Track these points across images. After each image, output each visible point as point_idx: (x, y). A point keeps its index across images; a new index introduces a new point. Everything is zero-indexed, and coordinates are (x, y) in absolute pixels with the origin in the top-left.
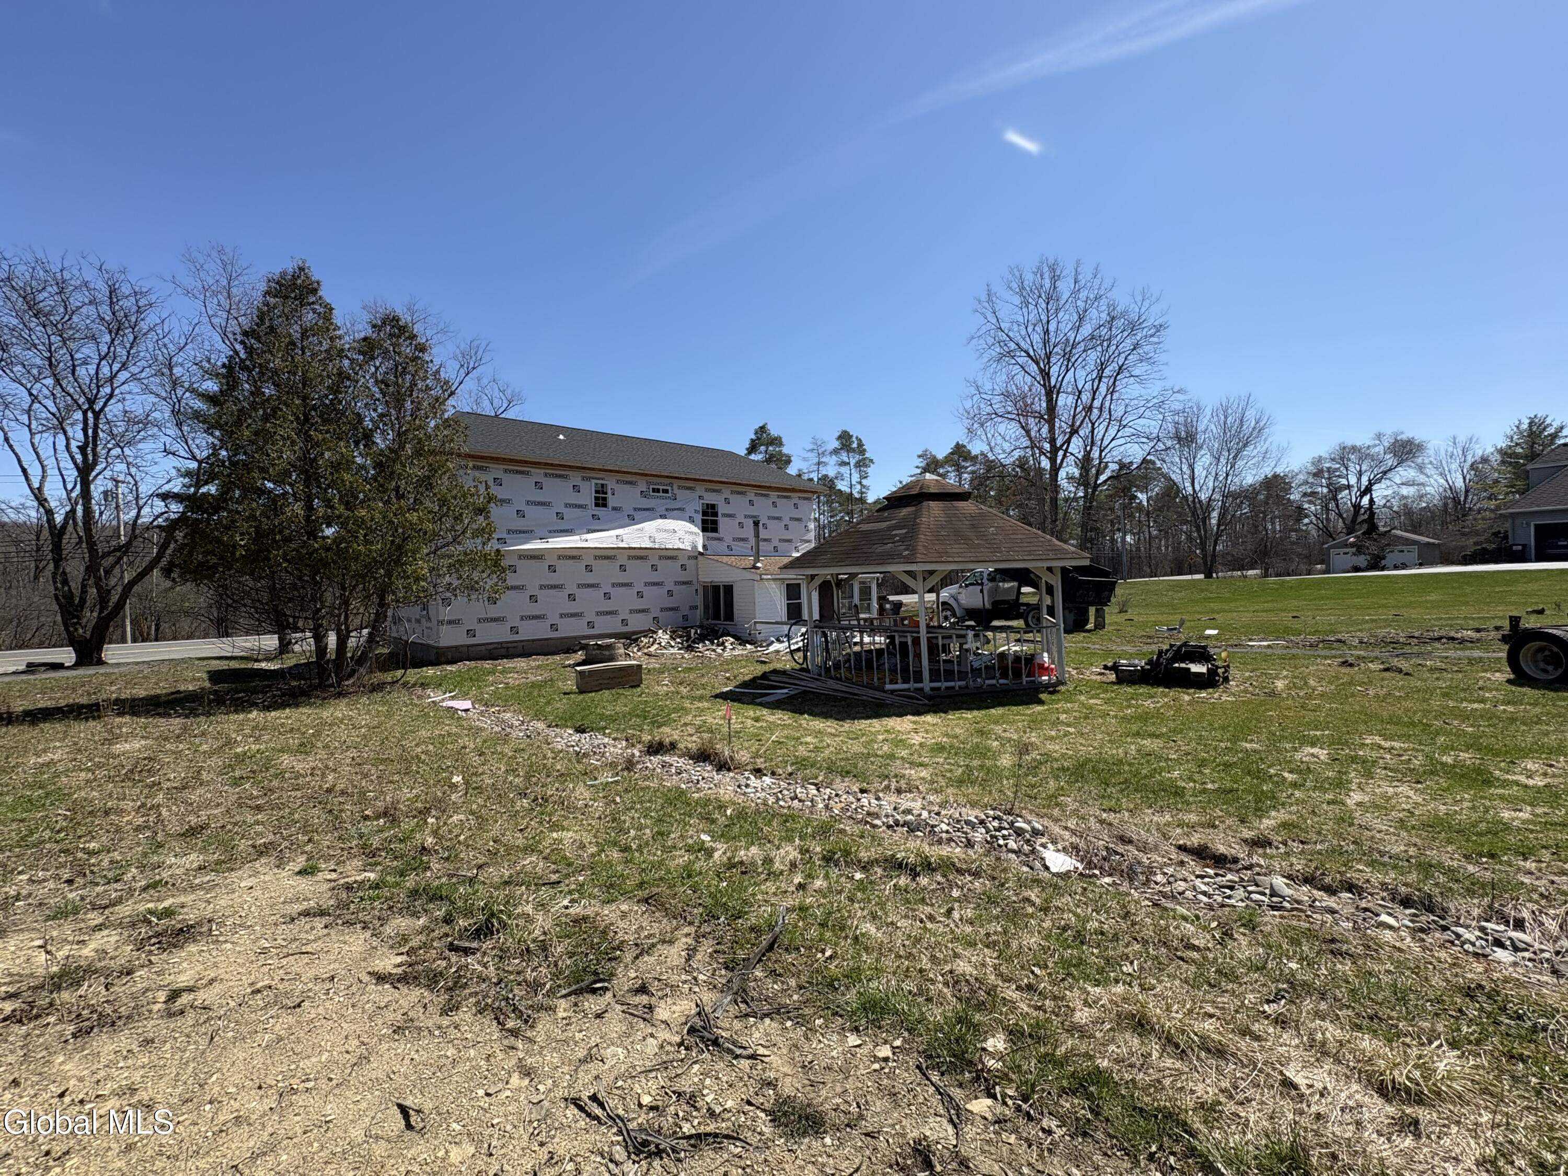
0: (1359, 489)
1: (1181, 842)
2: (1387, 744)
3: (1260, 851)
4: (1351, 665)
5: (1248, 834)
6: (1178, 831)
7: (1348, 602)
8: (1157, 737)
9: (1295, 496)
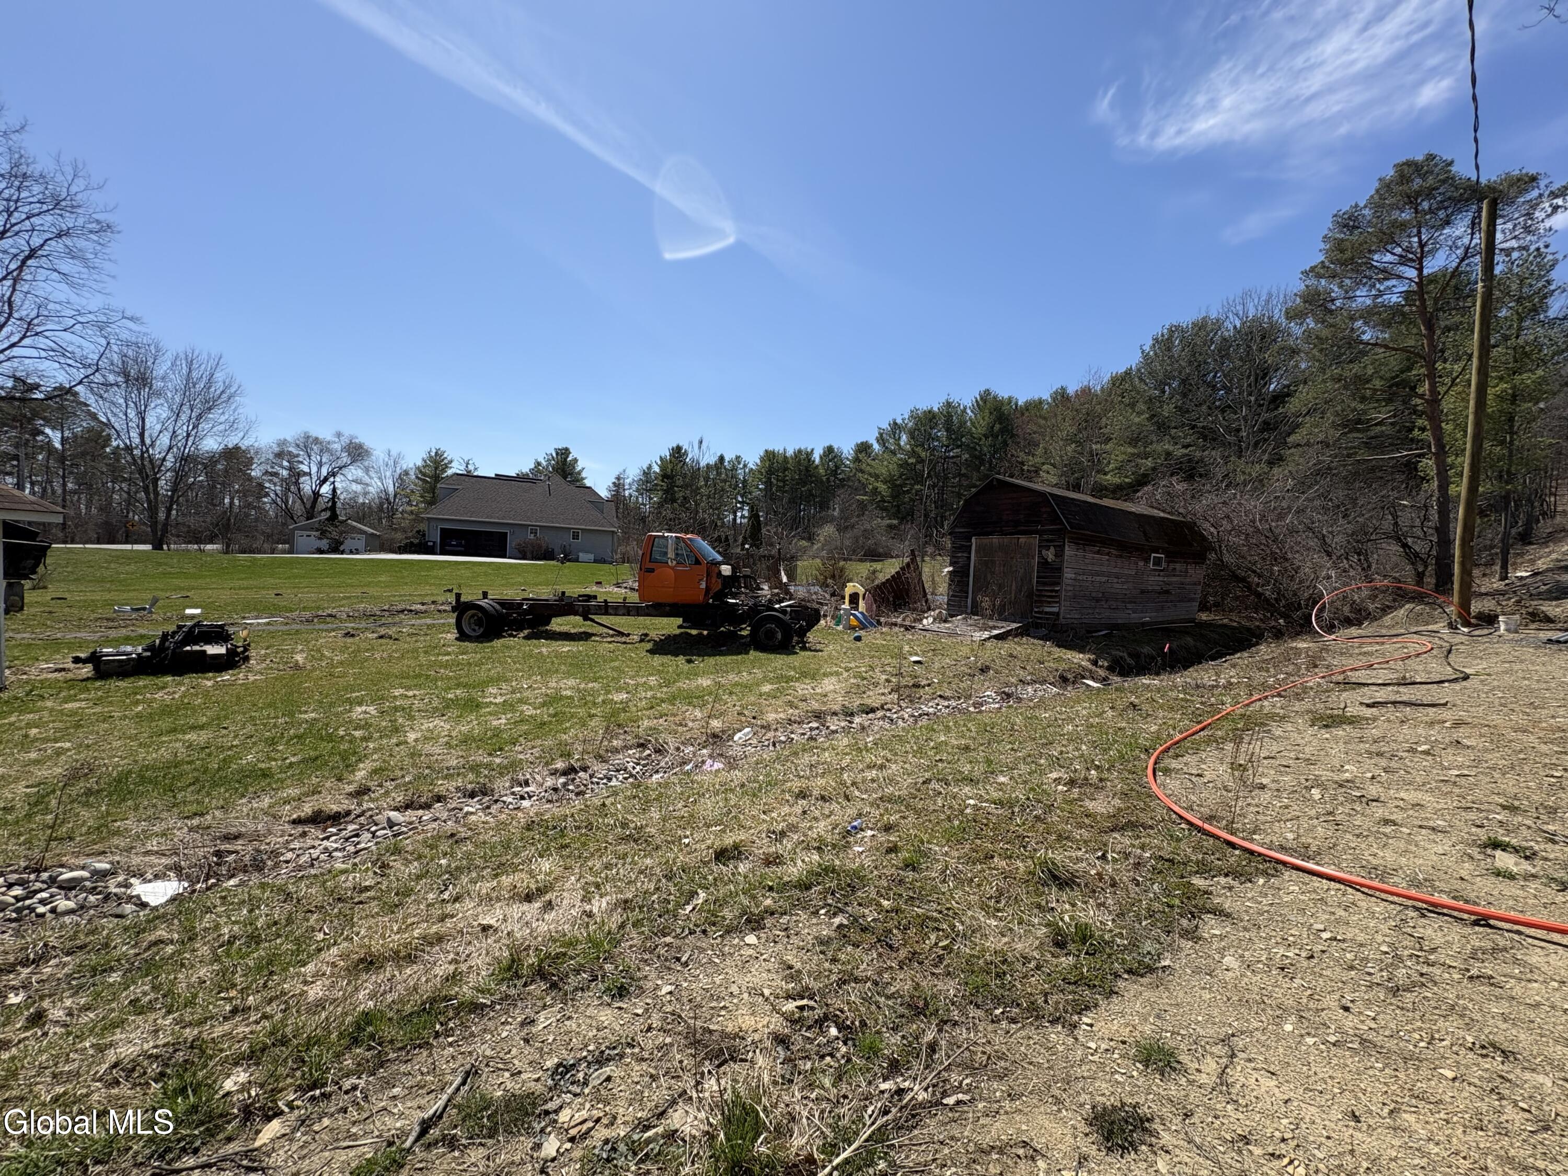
0: (319, 478)
1: (295, 816)
2: (410, 693)
3: (366, 798)
4: (353, 636)
5: (350, 788)
6: (288, 807)
7: (319, 581)
8: (202, 727)
9: (256, 472)
